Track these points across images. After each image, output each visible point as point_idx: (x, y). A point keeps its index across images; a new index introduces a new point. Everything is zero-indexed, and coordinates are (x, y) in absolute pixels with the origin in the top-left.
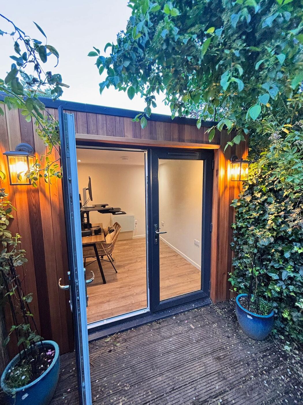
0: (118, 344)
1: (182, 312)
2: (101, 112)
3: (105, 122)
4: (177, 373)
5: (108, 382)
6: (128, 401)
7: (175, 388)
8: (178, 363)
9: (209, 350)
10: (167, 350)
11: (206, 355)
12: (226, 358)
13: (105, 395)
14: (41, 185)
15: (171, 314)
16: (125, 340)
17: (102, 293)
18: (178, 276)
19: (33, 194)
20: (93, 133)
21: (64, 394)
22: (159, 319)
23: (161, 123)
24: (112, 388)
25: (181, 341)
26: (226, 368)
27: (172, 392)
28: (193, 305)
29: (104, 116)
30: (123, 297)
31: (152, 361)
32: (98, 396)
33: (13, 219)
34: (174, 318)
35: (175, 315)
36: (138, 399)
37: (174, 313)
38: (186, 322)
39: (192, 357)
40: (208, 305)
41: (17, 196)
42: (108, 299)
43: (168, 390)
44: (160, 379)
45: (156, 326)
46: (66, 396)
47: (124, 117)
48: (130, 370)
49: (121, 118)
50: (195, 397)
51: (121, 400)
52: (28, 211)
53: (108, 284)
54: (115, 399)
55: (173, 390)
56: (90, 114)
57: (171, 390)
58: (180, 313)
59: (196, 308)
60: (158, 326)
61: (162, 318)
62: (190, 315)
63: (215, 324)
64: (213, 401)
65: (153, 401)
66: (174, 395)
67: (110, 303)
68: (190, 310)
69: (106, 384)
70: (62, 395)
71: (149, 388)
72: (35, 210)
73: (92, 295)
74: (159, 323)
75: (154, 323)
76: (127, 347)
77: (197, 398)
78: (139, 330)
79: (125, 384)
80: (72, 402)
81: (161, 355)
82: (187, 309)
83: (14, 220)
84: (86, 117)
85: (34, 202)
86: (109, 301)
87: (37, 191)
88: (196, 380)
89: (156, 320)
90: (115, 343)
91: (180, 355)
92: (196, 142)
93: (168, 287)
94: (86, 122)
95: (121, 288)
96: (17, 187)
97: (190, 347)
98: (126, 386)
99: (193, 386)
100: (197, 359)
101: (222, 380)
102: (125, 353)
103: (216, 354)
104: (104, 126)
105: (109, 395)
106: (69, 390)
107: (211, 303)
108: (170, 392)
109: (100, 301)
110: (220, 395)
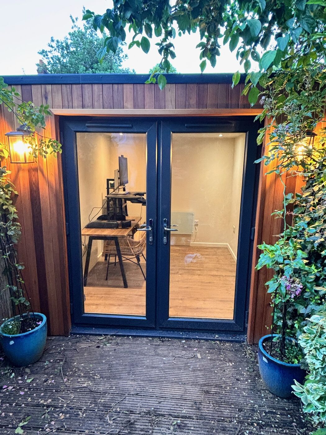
0: (108, 345)
1: (197, 339)
2: (97, 82)
3: (101, 93)
4: (150, 385)
5: (84, 367)
6: (92, 385)
7: (139, 394)
8: (157, 379)
9: (201, 381)
10: (153, 365)
11: (195, 384)
12: (217, 395)
13: (76, 375)
14: (40, 164)
15: (181, 336)
16: (117, 344)
17: (118, 296)
18: (221, 301)
19: (33, 173)
20: (88, 107)
21: (47, 362)
22: (164, 337)
23: (172, 85)
24: (85, 372)
25: (175, 364)
26: (208, 402)
27: (134, 396)
28: (217, 336)
29: (101, 85)
30: (137, 306)
31: (132, 368)
32: (70, 373)
33: (17, 195)
34: (184, 341)
35: (186, 339)
36: (102, 388)
37: (185, 337)
38: (195, 349)
39: (176, 380)
40: (239, 342)
41: (21, 174)
42: (120, 303)
43: (132, 393)
44: (131, 383)
45: (157, 342)
46: (48, 363)
47: (123, 84)
48: (107, 367)
49: (120, 86)
50: (154, 408)
51: (87, 383)
52: (29, 189)
53: (129, 289)
54: (83, 380)
55: (136, 395)
56: (86, 85)
57: (134, 394)
58: (193, 339)
59: (219, 340)
60: (159, 342)
61: (167, 337)
62: (205, 345)
63: (231, 363)
64: (170, 418)
65: (113, 394)
66: (134, 398)
67: (121, 307)
68: (210, 340)
69: (81, 368)
70: (45, 362)
71: (116, 385)
72: (35, 188)
73: (107, 296)
74: (162, 341)
75: (155, 339)
76: (115, 350)
77: (155, 410)
78: (137, 340)
79: (97, 374)
80: (50, 368)
81: (145, 367)
82: (205, 338)
83: (19, 197)
84: (81, 89)
85: (34, 180)
86: (119, 305)
87: (36, 170)
88: (166, 398)
89: (160, 337)
90: (106, 343)
91: (164, 374)
92: (227, 106)
93: (197, 308)
94: (81, 96)
95: (140, 296)
96: (20, 166)
97: (182, 372)
98: (97, 376)
99: (158, 400)
100: (180, 383)
101: (194, 409)
102: (111, 353)
103: (206, 388)
104: (100, 97)
105: (79, 376)
106: (52, 361)
107: (243, 342)
108: (133, 395)
109: (111, 302)
110: (182, 418)
